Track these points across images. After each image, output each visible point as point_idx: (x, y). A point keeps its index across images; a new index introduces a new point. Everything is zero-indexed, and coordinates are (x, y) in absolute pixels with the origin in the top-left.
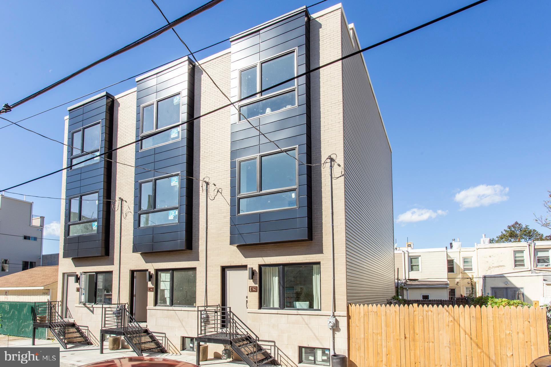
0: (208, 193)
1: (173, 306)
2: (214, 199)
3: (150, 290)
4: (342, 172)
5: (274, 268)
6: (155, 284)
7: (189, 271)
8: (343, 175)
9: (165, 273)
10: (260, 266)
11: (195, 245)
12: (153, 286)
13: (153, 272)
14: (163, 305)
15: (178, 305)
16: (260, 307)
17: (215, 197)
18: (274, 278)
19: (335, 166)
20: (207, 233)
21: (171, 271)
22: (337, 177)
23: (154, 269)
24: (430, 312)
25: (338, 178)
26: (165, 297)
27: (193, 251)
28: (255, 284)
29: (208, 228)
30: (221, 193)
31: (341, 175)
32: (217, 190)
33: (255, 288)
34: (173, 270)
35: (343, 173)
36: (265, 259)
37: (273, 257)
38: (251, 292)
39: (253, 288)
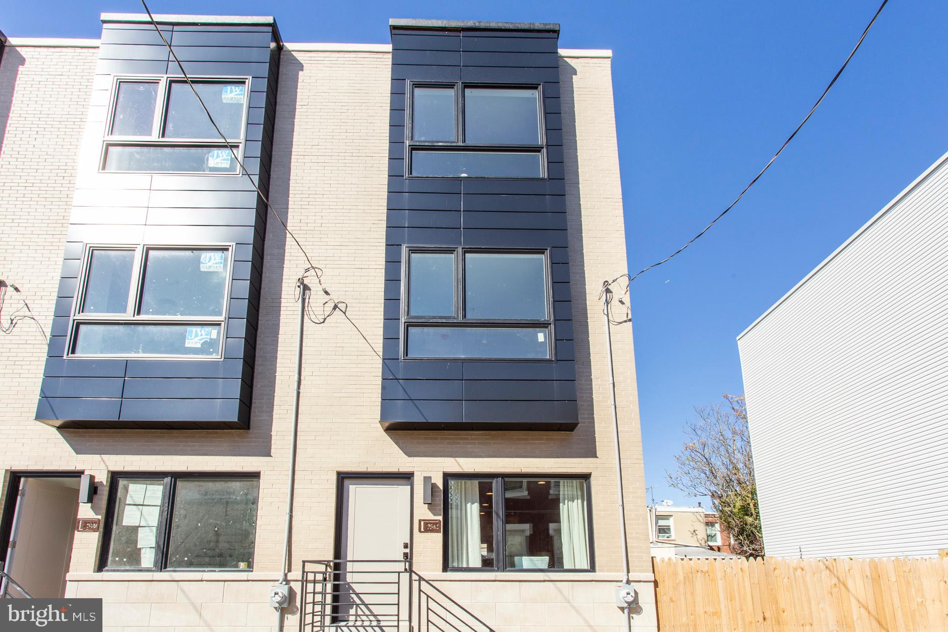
0: (306, 308)
1: (168, 569)
2: (323, 322)
3: (87, 525)
4: (627, 314)
5: (469, 482)
6: (104, 511)
7: (231, 481)
8: (630, 320)
9: (146, 484)
10: (447, 476)
11: (259, 418)
12: (99, 517)
13: (102, 478)
14: (128, 568)
15: (185, 567)
16: (446, 568)
17: (325, 319)
18: (469, 505)
19: (615, 302)
20: (298, 393)
21: (168, 480)
22: (621, 321)
23: (108, 471)
24: (800, 570)
25: (621, 323)
26: (139, 546)
27: (251, 431)
28: (434, 515)
29: (302, 382)
30: (345, 313)
31: (626, 319)
32: (333, 304)
33: (434, 524)
34: (177, 476)
35: (630, 317)
36: (462, 460)
37: (481, 459)
38: (423, 532)
39: (431, 523)
